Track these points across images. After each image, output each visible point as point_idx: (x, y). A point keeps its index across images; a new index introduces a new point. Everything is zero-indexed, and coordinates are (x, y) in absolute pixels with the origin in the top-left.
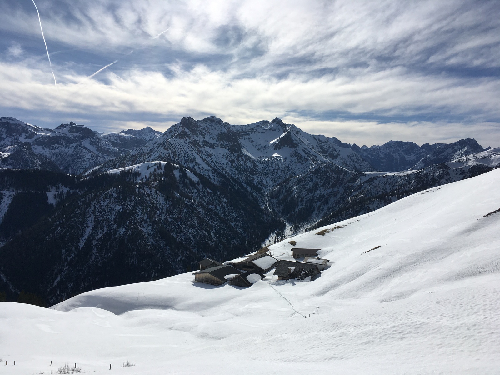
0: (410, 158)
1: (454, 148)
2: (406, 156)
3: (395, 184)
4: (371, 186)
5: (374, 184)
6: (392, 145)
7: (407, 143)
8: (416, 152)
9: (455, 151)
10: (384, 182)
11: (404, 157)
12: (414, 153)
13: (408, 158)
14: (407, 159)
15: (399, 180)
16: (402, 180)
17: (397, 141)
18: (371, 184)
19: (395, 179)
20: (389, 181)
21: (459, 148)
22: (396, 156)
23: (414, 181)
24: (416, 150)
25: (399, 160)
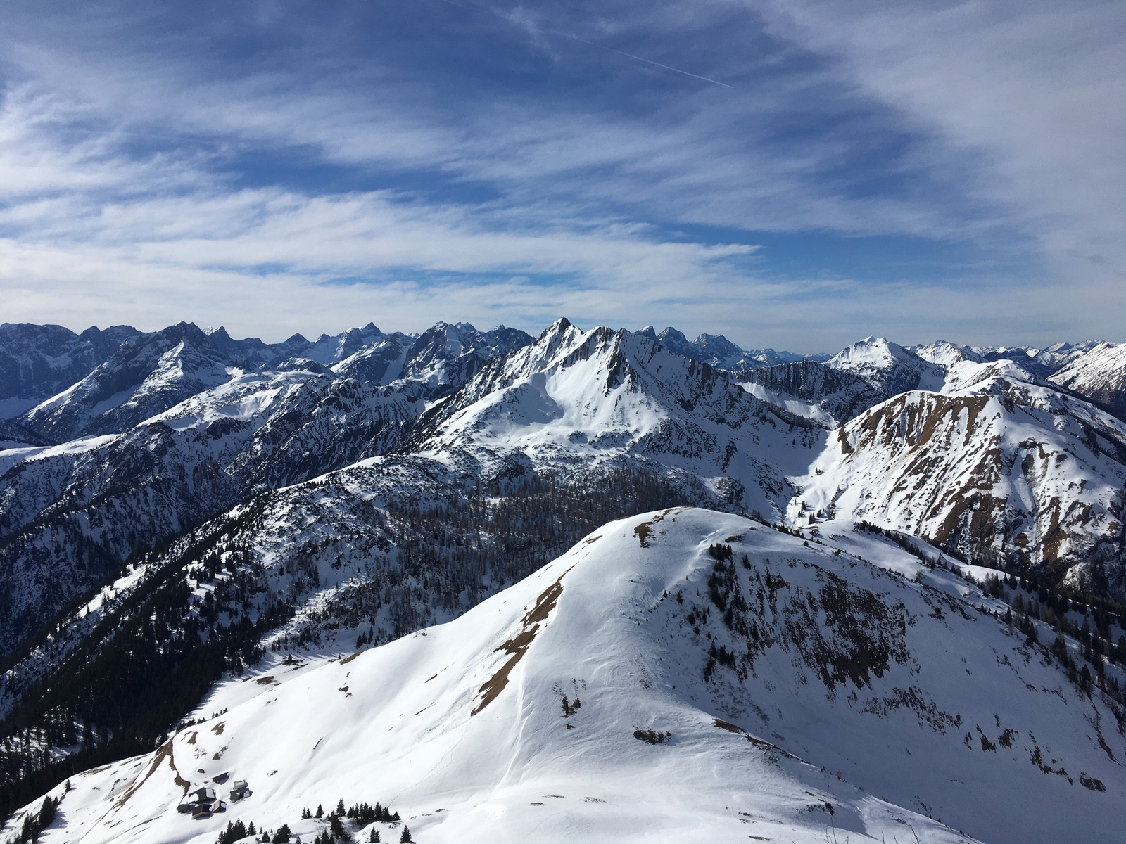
0: (58, 362)
1: (158, 344)
2: (49, 359)
3: (68, 473)
4: (17, 486)
5: (22, 481)
6: (9, 335)
7: (45, 329)
8: (71, 348)
9: (161, 352)
10: (44, 473)
11: (43, 362)
12: (66, 351)
13: (54, 362)
14: (52, 365)
15: (75, 464)
16: (82, 463)
17: (20, 325)
18: (17, 483)
19: (67, 462)
20: (56, 468)
21: (168, 346)
22: (23, 360)
23: (108, 463)
24: (71, 344)
25: (31, 368)
